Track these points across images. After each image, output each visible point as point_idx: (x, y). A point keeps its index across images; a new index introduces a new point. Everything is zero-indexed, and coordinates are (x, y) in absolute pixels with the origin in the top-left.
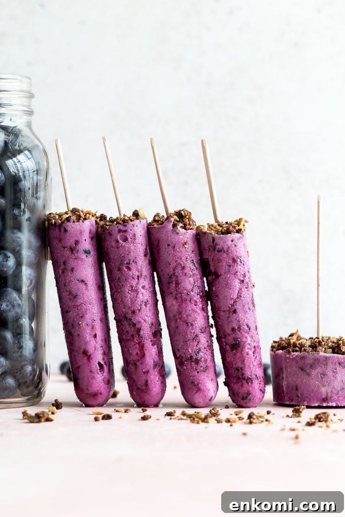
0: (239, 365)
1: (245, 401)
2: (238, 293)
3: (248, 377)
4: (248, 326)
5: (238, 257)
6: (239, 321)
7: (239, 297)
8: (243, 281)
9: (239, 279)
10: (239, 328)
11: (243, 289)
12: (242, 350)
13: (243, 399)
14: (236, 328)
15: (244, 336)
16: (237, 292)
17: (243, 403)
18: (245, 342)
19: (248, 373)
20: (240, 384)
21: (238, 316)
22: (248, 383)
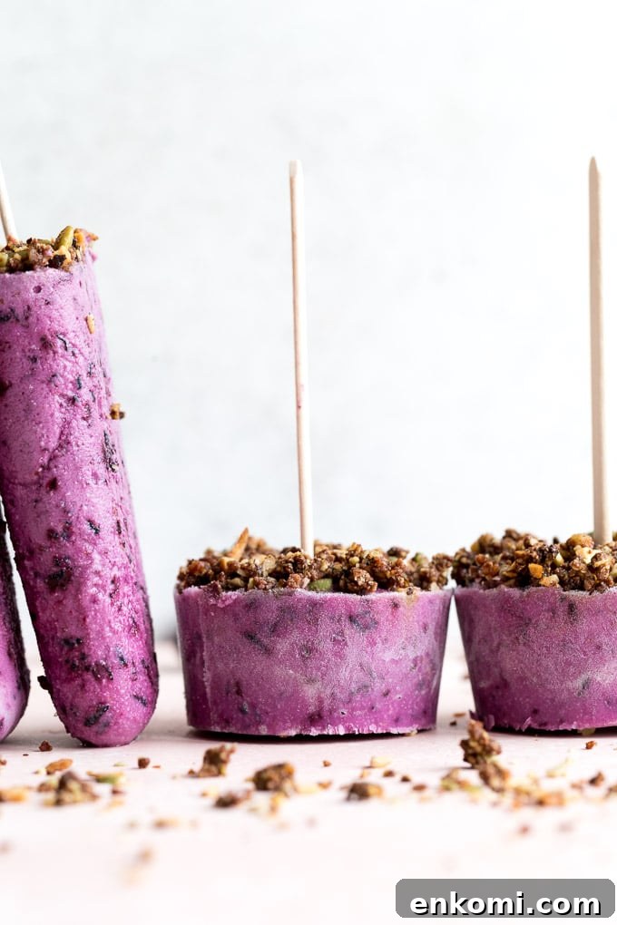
0: (72, 630)
1: (95, 728)
2: (62, 433)
3: (97, 664)
4: (91, 523)
5: (56, 335)
6: (66, 511)
7: (64, 443)
8: (72, 401)
9: (62, 395)
10: (68, 531)
11: (74, 423)
12: (79, 591)
13: (88, 723)
14: (59, 529)
15: (81, 551)
16: (58, 431)
17: (89, 733)
18: (86, 568)
19: (98, 654)
20: (78, 681)
21: (64, 496)
22: (99, 680)
